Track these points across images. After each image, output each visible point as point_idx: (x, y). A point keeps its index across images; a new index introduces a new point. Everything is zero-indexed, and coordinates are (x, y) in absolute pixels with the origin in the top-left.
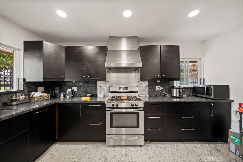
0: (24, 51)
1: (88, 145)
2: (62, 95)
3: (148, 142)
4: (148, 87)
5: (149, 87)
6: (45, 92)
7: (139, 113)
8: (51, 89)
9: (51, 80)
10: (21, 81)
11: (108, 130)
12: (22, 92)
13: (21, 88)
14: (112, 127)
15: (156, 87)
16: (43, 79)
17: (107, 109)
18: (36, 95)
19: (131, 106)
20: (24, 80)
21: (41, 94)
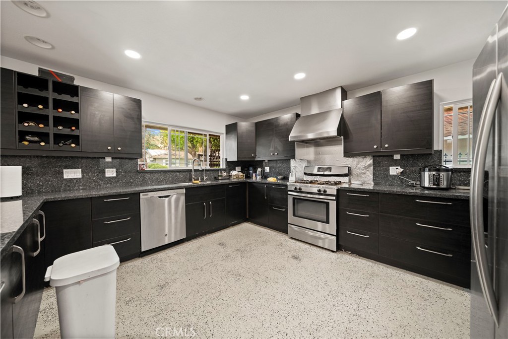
0: (226, 134)
1: (272, 232)
2: (254, 175)
3: (349, 252)
4: (372, 168)
5: (374, 169)
6: (241, 172)
7: (328, 203)
8: (246, 169)
9: (243, 160)
10: (224, 160)
11: (291, 218)
12: (224, 170)
13: (225, 167)
14: (294, 215)
15: (390, 168)
16: (238, 158)
17: (289, 193)
18: (234, 173)
19: (317, 192)
20: (226, 159)
21: (237, 173)
